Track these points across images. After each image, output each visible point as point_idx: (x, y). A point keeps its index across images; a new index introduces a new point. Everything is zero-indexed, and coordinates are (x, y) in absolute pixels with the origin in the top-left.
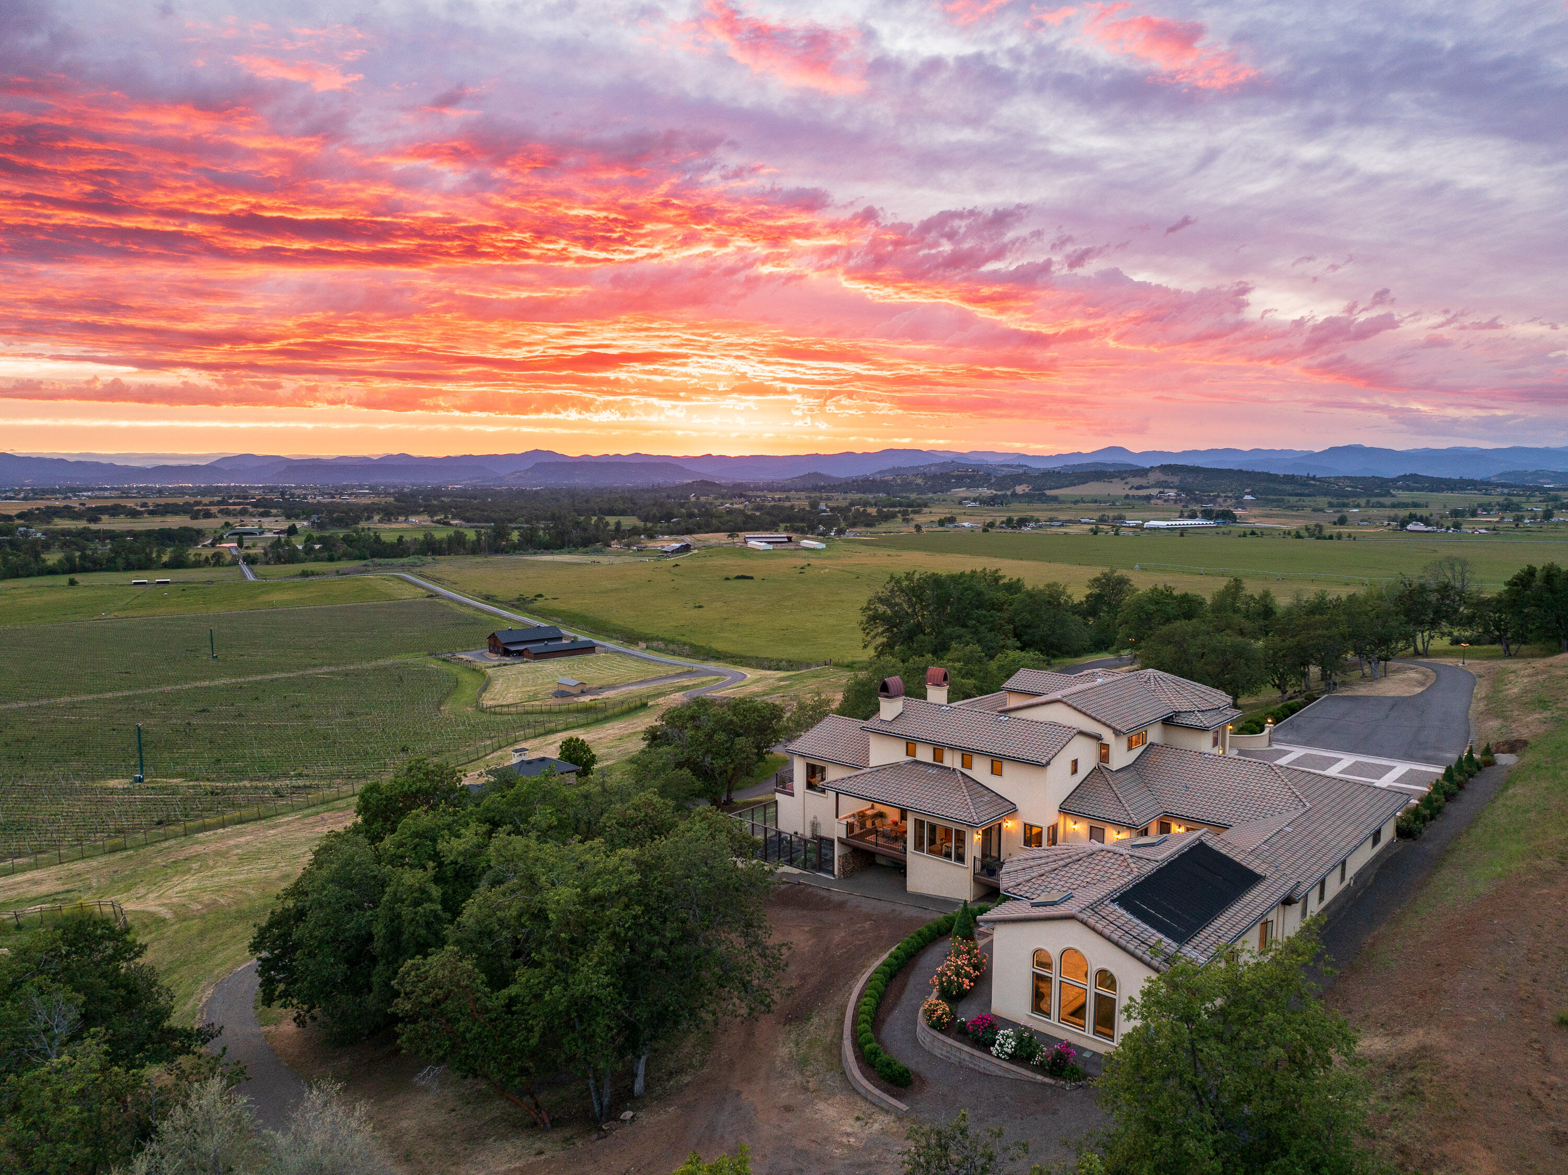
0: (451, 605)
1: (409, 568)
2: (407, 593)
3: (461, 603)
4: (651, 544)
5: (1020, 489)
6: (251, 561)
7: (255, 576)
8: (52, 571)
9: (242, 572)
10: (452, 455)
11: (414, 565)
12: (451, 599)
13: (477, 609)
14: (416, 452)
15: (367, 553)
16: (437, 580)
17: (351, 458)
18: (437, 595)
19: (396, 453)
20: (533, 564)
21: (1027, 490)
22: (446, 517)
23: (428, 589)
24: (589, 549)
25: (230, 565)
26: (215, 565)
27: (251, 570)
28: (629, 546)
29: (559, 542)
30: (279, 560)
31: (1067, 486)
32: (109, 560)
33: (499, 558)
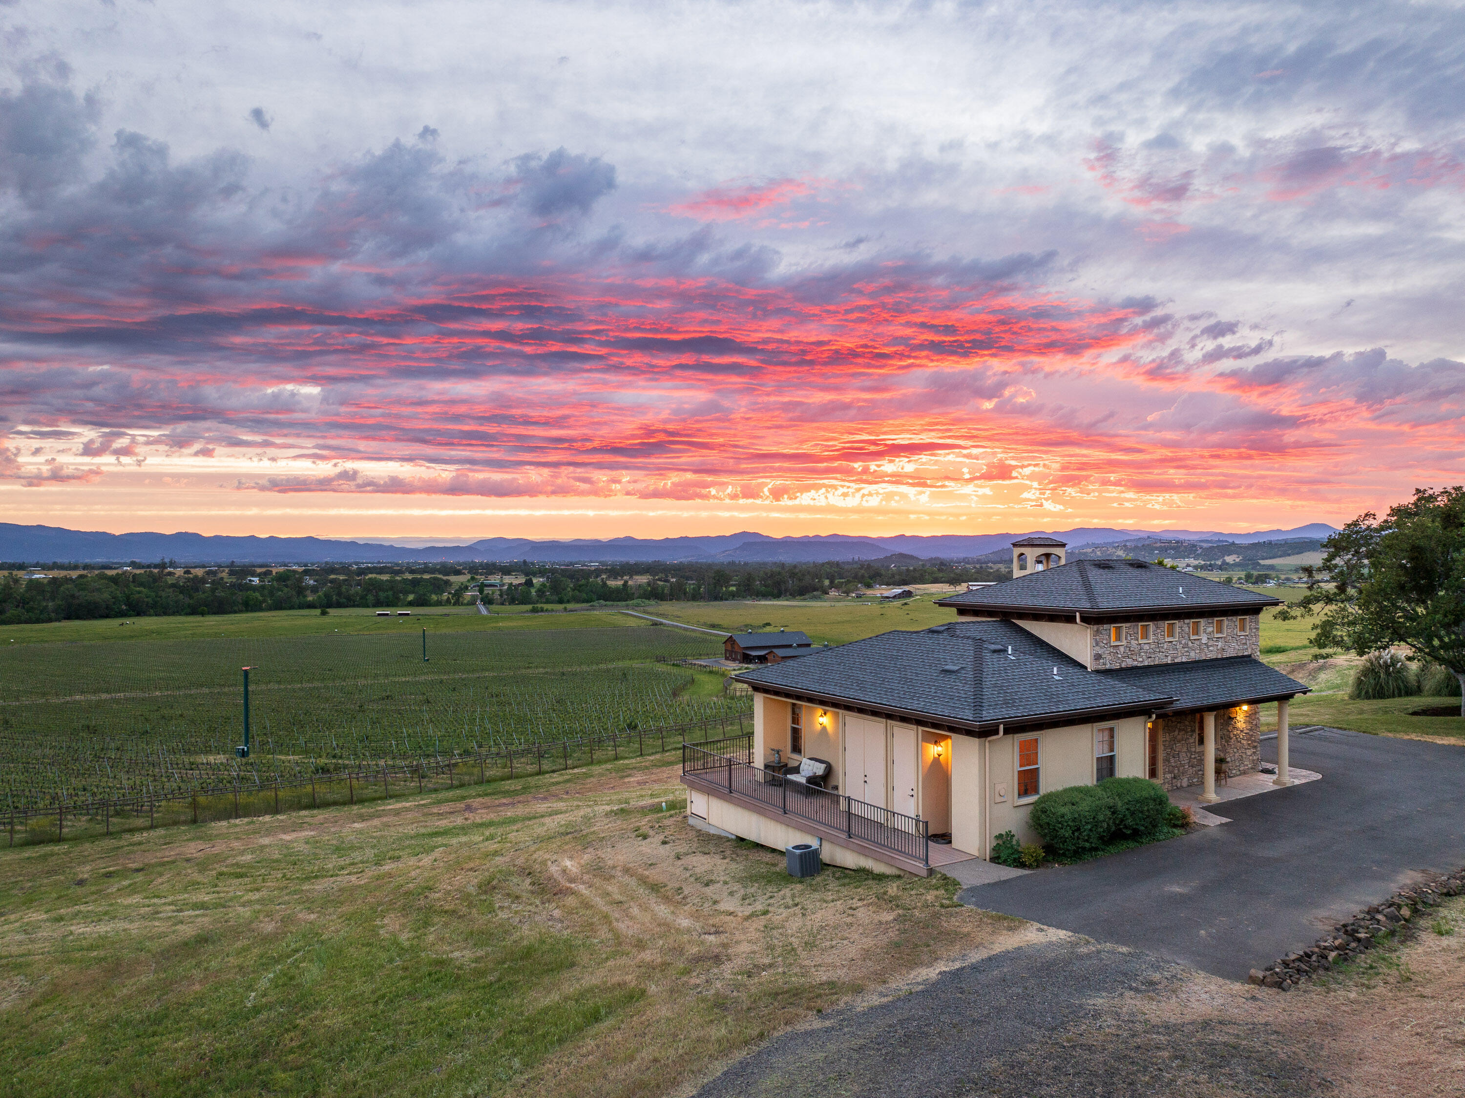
0: (676, 630)
1: (635, 607)
2: (632, 623)
3: (685, 629)
4: (869, 592)
5: (1230, 559)
6: (488, 601)
7: (489, 611)
8: (311, 606)
9: (478, 608)
10: (670, 537)
11: (638, 605)
12: (673, 626)
13: (704, 633)
14: (639, 536)
15: (595, 597)
16: (658, 615)
17: (585, 540)
18: (661, 624)
19: (622, 536)
20: (754, 607)
21: (1237, 560)
22: (667, 576)
23: (652, 620)
24: (807, 596)
25: (469, 604)
26: (454, 605)
27: (487, 609)
28: (847, 593)
29: (776, 591)
30: (512, 601)
31: (1280, 556)
32: (363, 597)
33: (721, 603)
